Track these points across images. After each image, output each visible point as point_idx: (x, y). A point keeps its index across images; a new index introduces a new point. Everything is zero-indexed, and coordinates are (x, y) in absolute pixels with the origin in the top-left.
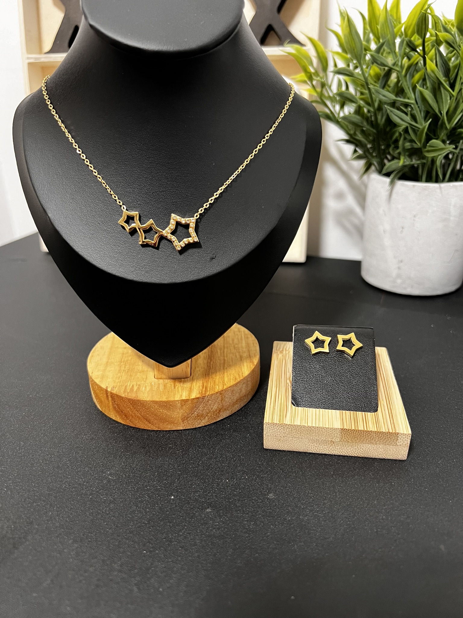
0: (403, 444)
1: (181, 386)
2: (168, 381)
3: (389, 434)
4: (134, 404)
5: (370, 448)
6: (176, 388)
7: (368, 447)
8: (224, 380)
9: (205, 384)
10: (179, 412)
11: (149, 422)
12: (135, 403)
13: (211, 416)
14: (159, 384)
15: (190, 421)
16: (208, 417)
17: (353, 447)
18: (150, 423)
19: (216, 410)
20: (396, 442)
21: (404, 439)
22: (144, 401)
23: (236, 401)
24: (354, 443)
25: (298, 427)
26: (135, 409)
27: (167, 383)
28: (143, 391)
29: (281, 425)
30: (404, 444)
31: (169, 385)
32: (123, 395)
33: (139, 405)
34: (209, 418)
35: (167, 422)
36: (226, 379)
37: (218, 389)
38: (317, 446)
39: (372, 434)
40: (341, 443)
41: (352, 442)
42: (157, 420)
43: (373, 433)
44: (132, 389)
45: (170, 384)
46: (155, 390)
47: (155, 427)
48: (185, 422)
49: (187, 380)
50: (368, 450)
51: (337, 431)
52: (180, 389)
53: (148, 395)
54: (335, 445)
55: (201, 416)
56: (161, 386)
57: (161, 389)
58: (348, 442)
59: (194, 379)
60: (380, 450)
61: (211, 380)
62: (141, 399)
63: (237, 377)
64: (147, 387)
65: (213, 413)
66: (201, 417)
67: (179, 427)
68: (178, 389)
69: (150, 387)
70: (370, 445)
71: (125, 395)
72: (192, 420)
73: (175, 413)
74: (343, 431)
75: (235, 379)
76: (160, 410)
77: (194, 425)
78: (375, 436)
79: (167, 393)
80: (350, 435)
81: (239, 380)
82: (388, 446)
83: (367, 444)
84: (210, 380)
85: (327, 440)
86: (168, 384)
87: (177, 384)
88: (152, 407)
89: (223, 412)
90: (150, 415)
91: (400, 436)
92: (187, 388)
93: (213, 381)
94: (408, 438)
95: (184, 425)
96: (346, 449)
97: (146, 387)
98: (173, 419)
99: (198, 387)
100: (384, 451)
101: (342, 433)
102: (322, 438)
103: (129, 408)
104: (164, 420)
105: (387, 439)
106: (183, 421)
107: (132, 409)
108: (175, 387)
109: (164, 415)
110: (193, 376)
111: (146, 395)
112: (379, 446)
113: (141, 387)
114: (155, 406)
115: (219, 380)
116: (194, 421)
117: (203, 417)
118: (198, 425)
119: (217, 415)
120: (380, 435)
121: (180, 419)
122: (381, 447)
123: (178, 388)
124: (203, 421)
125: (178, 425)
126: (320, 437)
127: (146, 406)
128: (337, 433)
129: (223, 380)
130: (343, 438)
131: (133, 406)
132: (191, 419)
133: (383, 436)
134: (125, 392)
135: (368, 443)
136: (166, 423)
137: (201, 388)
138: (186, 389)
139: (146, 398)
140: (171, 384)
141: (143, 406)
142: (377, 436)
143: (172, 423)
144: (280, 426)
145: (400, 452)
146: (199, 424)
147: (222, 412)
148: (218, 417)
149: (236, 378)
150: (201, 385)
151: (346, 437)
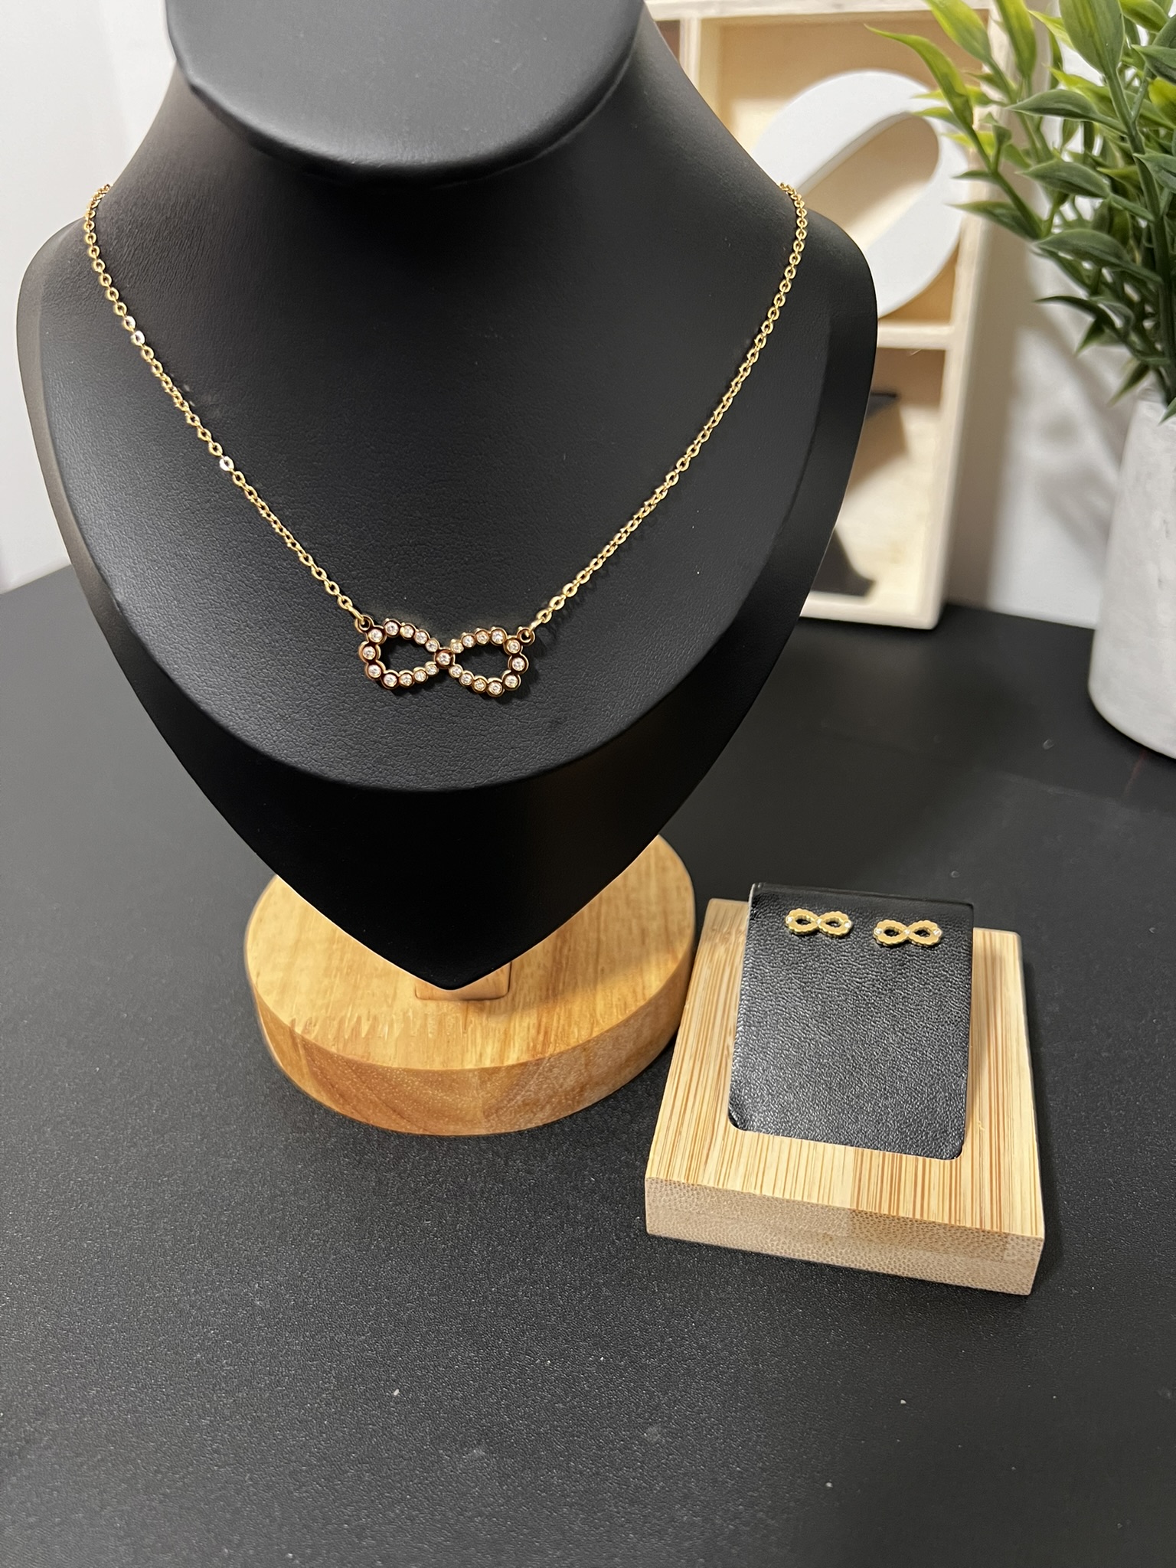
0: (1020, 1260)
1: (481, 1024)
2: (450, 1008)
3: (982, 1234)
4: (361, 1072)
5: (930, 1261)
6: (470, 1029)
7: (924, 1257)
8: (594, 1010)
9: (544, 1020)
10: (476, 1096)
11: (401, 1115)
12: (364, 1072)
13: (560, 1102)
14: (426, 1015)
15: (506, 1116)
16: (551, 1105)
17: (883, 1253)
18: (402, 1117)
19: (574, 1087)
20: (1001, 1254)
21: (1024, 1250)
22: (385, 1067)
23: (626, 1061)
24: (887, 1246)
25: (735, 1196)
26: (364, 1083)
27: (445, 1015)
28: (384, 1037)
29: (691, 1187)
30: (1024, 1259)
31: (450, 1020)
32: (333, 1050)
33: (373, 1076)
34: (553, 1109)
35: (446, 1117)
36: (600, 1006)
37: (576, 1036)
38: (787, 1241)
39: (935, 1228)
40: (851, 1241)
41: (879, 1242)
42: (420, 1112)
43: (938, 1227)
44: (356, 1031)
45: (454, 1015)
46: (415, 1035)
47: (417, 1126)
48: (492, 1118)
49: (500, 1003)
50: (926, 1265)
51: (840, 1214)
52: (478, 1035)
53: (396, 1050)
54: (835, 1245)
55: (534, 1104)
56: (430, 1021)
57: (429, 1031)
58: (871, 1241)
59: (517, 1005)
60: (958, 1267)
61: (561, 1008)
62: (379, 1064)
63: (630, 999)
64: (395, 1025)
65: (566, 1095)
66: (535, 1106)
67: (477, 1130)
68: (475, 1035)
69: (403, 1025)
70: (930, 1253)
71: (338, 1050)
72: (511, 1113)
73: (464, 1099)
74: (857, 1215)
75: (623, 1006)
76: (426, 1090)
77: (515, 1124)
78: (942, 1235)
79: (445, 1045)
80: (875, 1226)
81: (633, 1009)
82: (978, 1259)
83: (921, 1252)
84: (558, 1009)
85: (814, 1230)
86: (449, 1017)
87: (473, 1019)
88: (407, 1083)
89: (591, 1089)
90: (403, 1102)
91: (1011, 1242)
92: (497, 1032)
93: (565, 1012)
94: (1034, 1248)
95: (490, 1124)
96: (865, 1255)
97: (391, 1026)
98: (461, 1111)
99: (526, 1029)
100: (968, 1270)
101: (855, 1220)
102: (800, 1225)
103: (349, 1080)
104: (439, 1113)
105: (976, 1245)
106: (487, 1117)
107: (356, 1083)
108: (465, 1027)
109: (439, 1103)
110: (516, 993)
111: (391, 1051)
112: (956, 1257)
113: (380, 1027)
114: (413, 1082)
115: (582, 1007)
116: (515, 1117)
117: (537, 1106)
118: (526, 1124)
119: (574, 1098)
120: (958, 1235)
121: (479, 1113)
122: (959, 1261)
123: (474, 1031)
124: (540, 1115)
125: (476, 1124)
126: (795, 1222)
127: (392, 1080)
128: (840, 1217)
129: (591, 1008)
130: (858, 1231)
131: (359, 1077)
132: (508, 1112)
133: (965, 1237)
134: (337, 1038)
135: (922, 1249)
136: (444, 1120)
137: (533, 1032)
138: (495, 1035)
139: (390, 1060)
140: (457, 1017)
141: (383, 1079)
142: (948, 1234)
143: (458, 1119)
144: (686, 1188)
145: (1011, 1278)
146: (530, 1121)
147: (589, 1091)
148: (579, 1102)
149: (625, 1004)
150: (534, 1024)
151: (864, 1230)
